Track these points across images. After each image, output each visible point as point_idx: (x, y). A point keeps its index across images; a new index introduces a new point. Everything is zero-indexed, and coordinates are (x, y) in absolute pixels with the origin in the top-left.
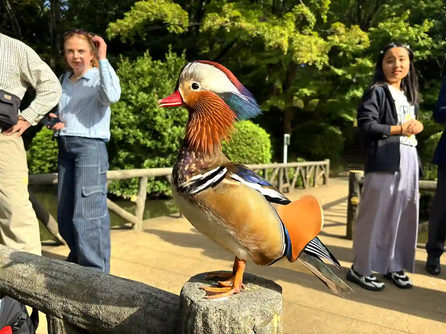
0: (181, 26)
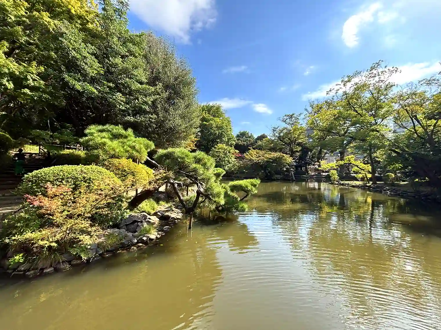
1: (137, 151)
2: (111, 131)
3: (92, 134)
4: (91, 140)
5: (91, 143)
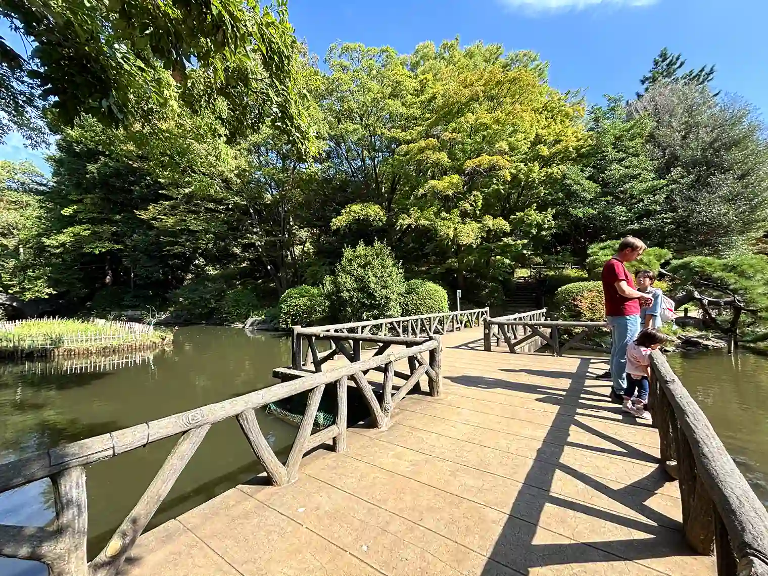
0: (381, 221)
1: (646, 264)
2: (612, 247)
3: (594, 254)
4: (596, 259)
5: (596, 262)
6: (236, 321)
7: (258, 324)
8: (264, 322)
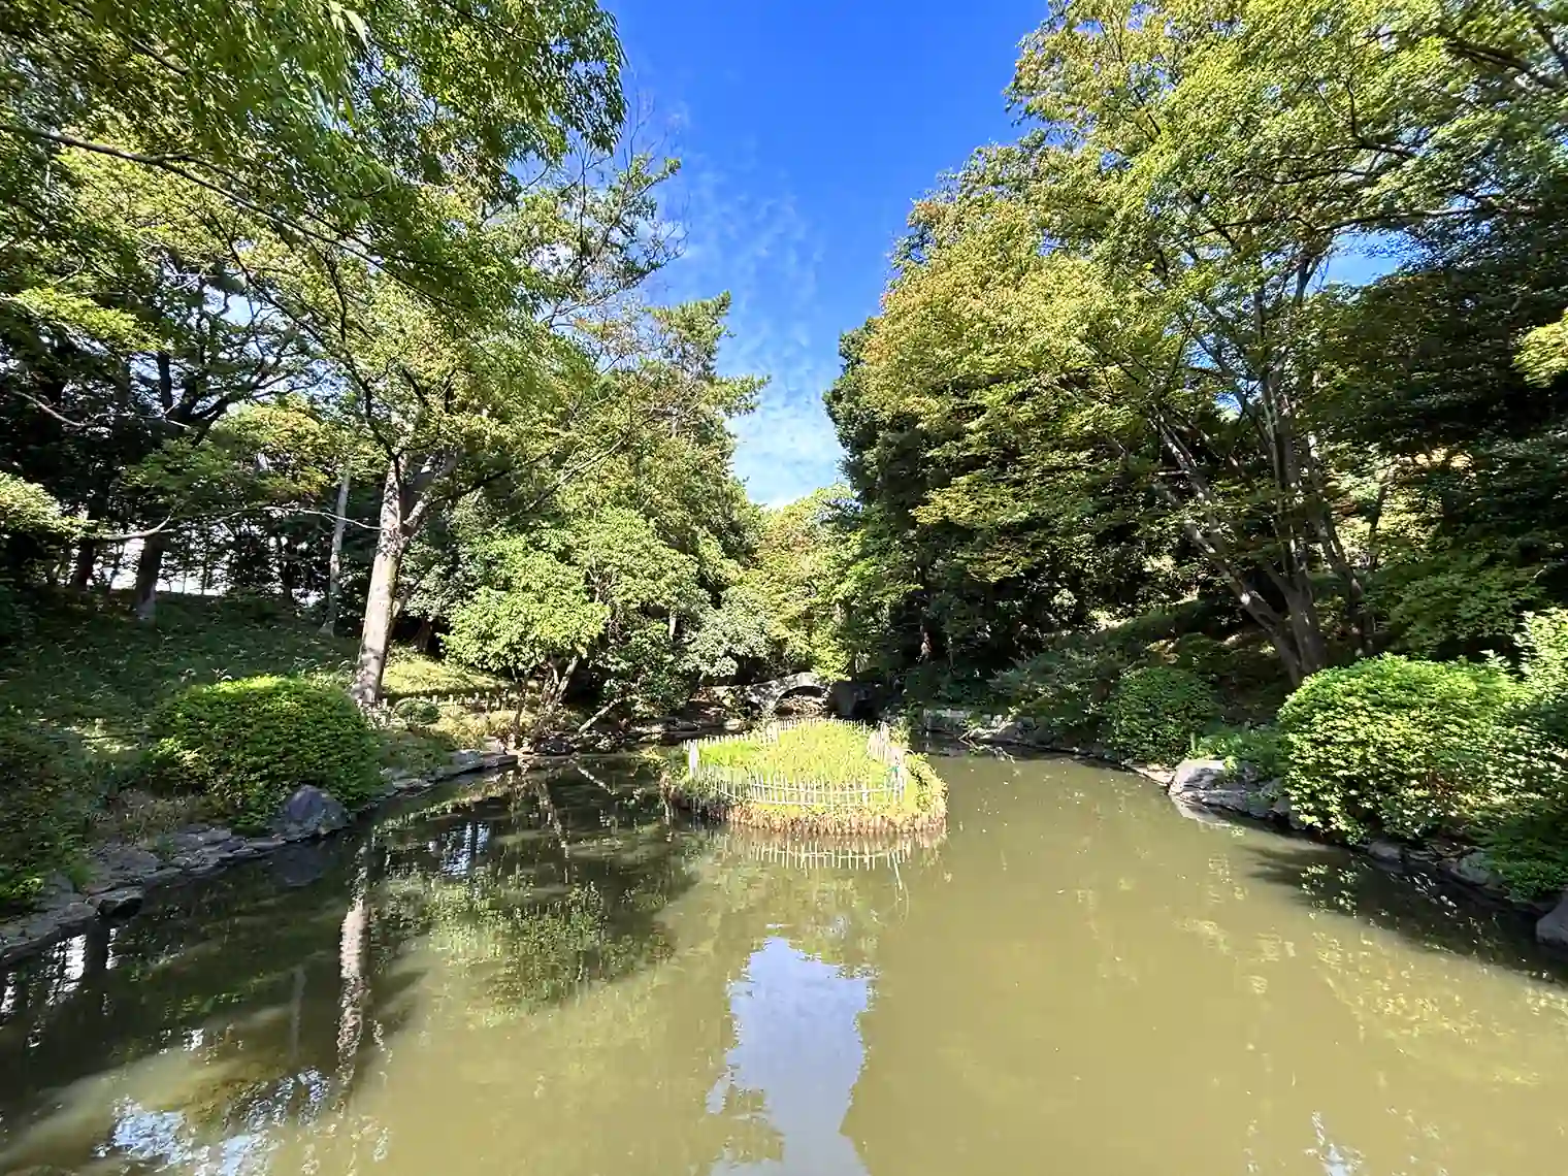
6: (1153, 760)
7: (1214, 784)
8: (1235, 779)
